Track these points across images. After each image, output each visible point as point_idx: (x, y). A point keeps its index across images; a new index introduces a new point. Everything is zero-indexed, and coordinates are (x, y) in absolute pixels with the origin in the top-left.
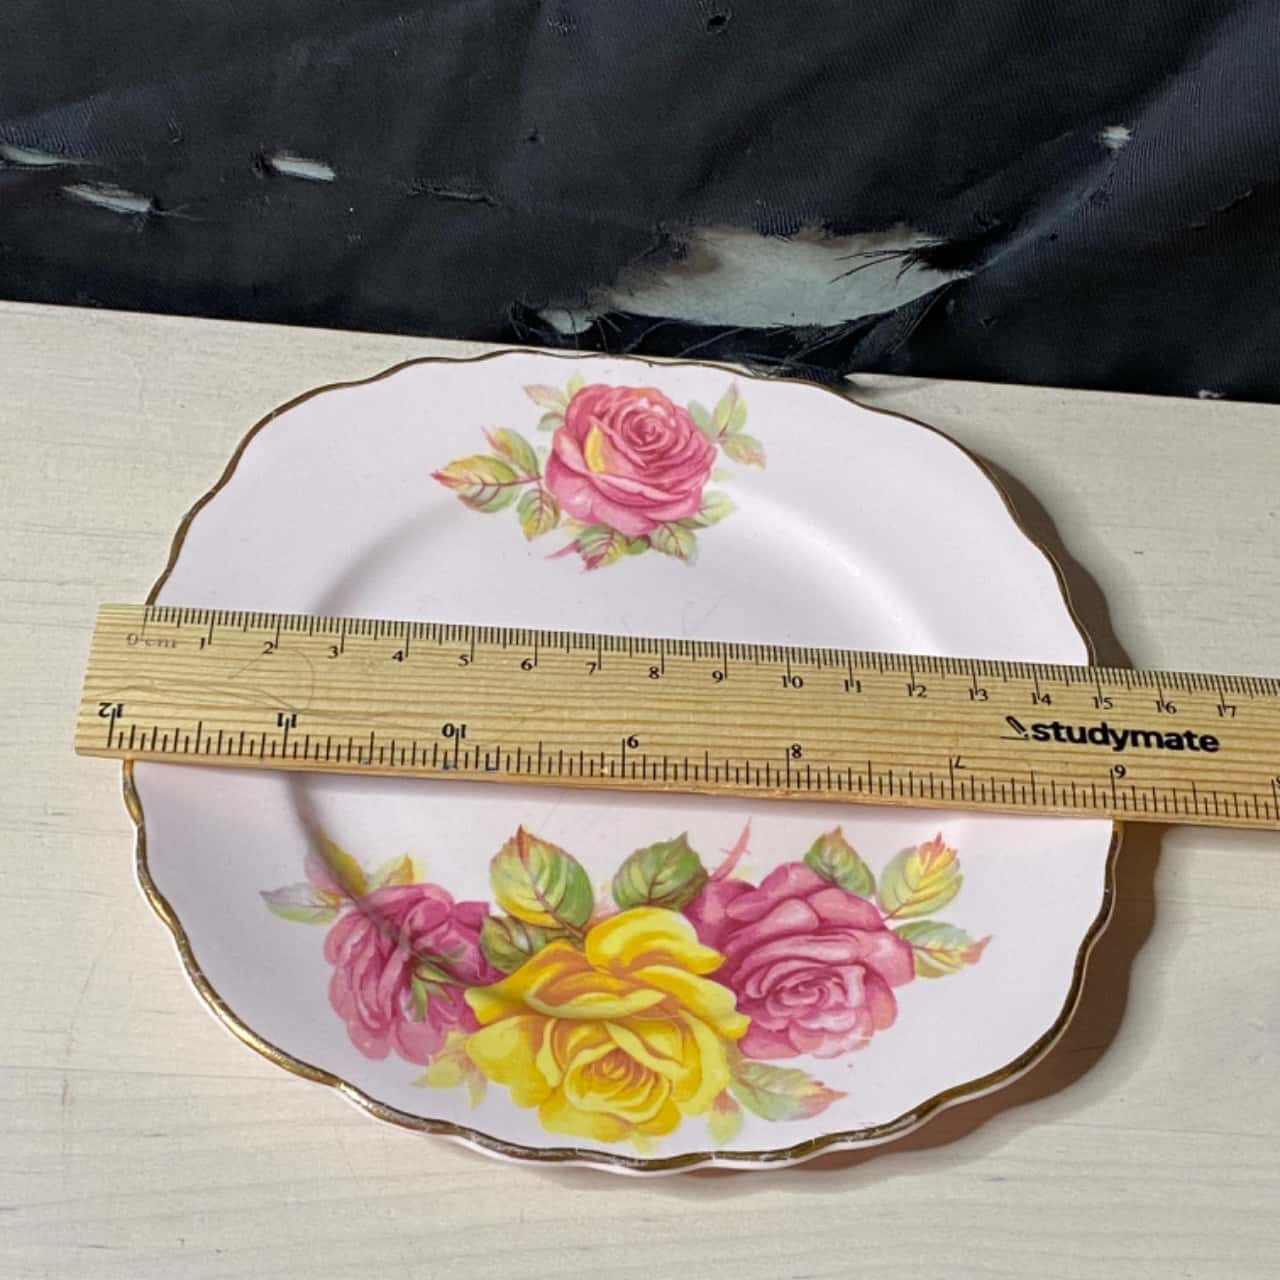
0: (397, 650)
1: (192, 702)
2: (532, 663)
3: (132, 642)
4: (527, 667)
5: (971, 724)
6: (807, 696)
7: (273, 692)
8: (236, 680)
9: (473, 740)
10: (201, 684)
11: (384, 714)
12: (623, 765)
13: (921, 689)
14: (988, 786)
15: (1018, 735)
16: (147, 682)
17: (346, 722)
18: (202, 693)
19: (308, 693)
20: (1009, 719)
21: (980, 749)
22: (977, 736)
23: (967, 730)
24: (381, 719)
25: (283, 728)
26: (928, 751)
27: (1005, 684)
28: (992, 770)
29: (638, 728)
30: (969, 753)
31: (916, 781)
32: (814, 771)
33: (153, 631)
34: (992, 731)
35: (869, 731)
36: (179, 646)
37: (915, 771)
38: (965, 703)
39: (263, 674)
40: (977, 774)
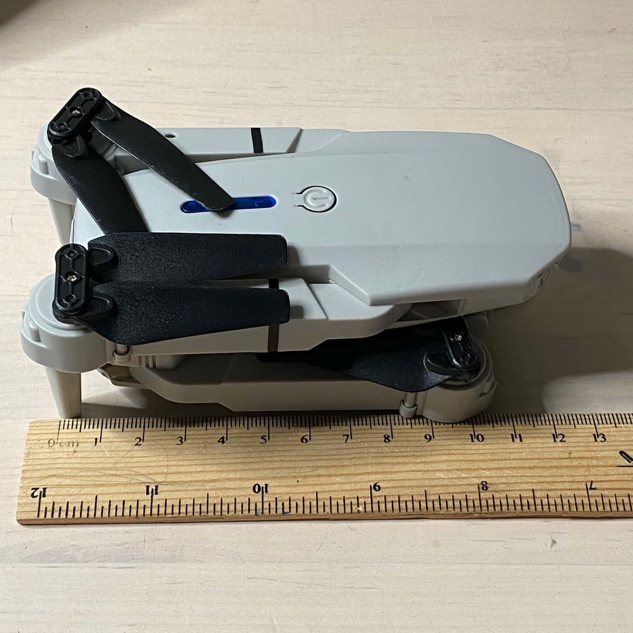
0: (221, 437)
1: (90, 483)
2: (308, 438)
3: (51, 445)
4: (304, 441)
5: (597, 458)
6: (487, 447)
7: (142, 471)
8: (119, 465)
9: (274, 494)
10: (95, 470)
11: (214, 481)
12: (372, 503)
13: (561, 436)
14: (613, 500)
15: (629, 464)
16: (61, 472)
17: (190, 488)
18: (96, 476)
19: (165, 471)
20: (622, 453)
21: (606, 475)
22: (603, 466)
23: (594, 462)
24: (213, 484)
25: (150, 495)
26: (571, 479)
27: (616, 429)
28: (615, 489)
29: (379, 477)
30: (599, 479)
31: (565, 501)
32: (497, 498)
33: (65, 436)
34: (611, 462)
35: (531, 468)
36: (80, 445)
37: (563, 493)
38: (591, 444)
39: (135, 460)
40: (605, 493)
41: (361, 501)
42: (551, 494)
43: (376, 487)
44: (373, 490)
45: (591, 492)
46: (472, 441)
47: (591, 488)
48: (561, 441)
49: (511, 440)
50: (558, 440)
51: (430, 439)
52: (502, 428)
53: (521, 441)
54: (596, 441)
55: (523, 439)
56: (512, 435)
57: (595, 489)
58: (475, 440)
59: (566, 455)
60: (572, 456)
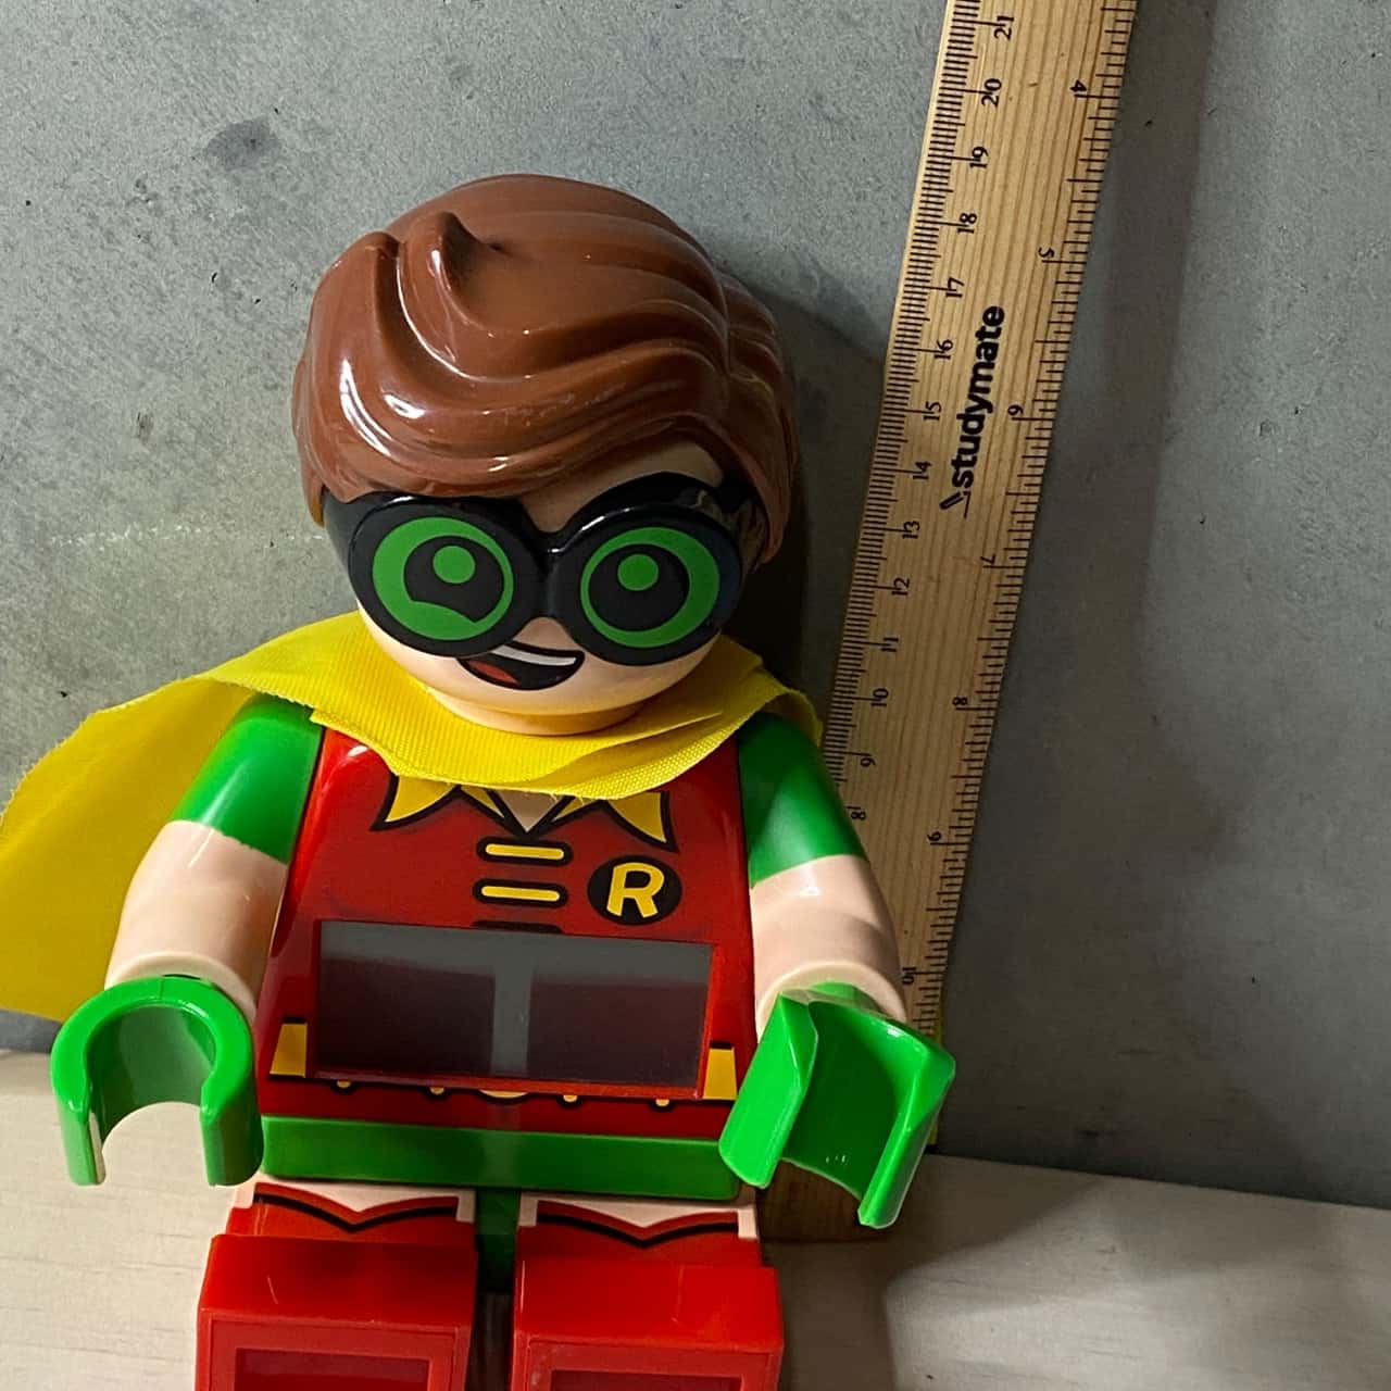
9: (919, 960)
12: (957, 844)
13: (899, 583)
14: (1015, 535)
15: (963, 503)
20: (944, 505)
27: (898, 502)
28: (999, 530)
29: (920, 832)
31: (1003, 599)
32: (982, 688)
34: (957, 525)
37: (992, 600)
38: (920, 545)
40: (1002, 544)
41: (951, 856)
42: (989, 616)
43: (935, 838)
44: (940, 841)
45: (997, 563)
46: (885, 705)
47: (992, 562)
48: (907, 586)
49: (891, 654)
50: (904, 589)
51: (871, 760)
52: (867, 661)
53: (896, 640)
54: (916, 537)
55: (895, 636)
56: (884, 650)
57: (994, 557)
58: (883, 701)
59: (933, 585)
60: (935, 577)
